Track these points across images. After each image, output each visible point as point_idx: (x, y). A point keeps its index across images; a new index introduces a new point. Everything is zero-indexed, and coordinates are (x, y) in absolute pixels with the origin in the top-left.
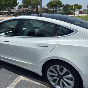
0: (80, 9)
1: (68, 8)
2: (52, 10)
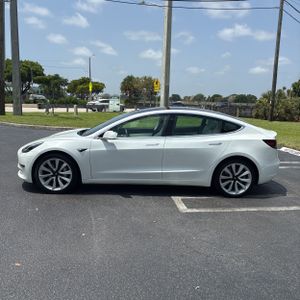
0: (100, 94)
1: (57, 85)
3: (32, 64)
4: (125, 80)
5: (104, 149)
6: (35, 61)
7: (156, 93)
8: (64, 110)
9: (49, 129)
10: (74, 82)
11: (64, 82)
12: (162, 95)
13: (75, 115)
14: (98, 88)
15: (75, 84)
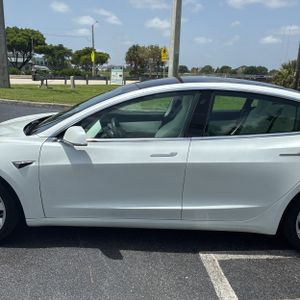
1: (61, 56)
2: (13, 60)
3: (33, 32)
4: (130, 49)
5: (66, 162)
6: (35, 29)
7: (163, 64)
8: (62, 82)
9: (34, 106)
10: (77, 52)
11: (69, 53)
12: (170, 65)
13: (72, 88)
14: (102, 59)
15: (80, 54)
